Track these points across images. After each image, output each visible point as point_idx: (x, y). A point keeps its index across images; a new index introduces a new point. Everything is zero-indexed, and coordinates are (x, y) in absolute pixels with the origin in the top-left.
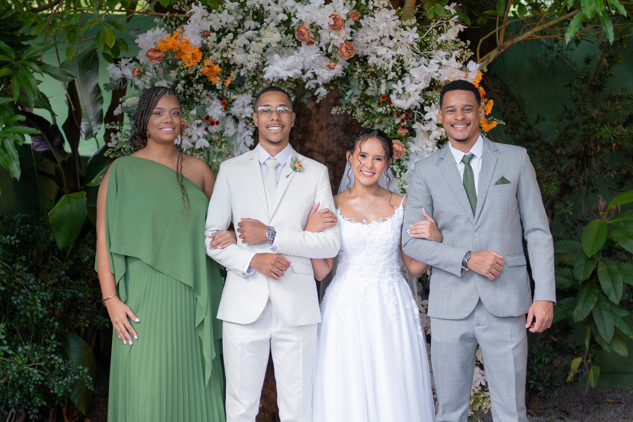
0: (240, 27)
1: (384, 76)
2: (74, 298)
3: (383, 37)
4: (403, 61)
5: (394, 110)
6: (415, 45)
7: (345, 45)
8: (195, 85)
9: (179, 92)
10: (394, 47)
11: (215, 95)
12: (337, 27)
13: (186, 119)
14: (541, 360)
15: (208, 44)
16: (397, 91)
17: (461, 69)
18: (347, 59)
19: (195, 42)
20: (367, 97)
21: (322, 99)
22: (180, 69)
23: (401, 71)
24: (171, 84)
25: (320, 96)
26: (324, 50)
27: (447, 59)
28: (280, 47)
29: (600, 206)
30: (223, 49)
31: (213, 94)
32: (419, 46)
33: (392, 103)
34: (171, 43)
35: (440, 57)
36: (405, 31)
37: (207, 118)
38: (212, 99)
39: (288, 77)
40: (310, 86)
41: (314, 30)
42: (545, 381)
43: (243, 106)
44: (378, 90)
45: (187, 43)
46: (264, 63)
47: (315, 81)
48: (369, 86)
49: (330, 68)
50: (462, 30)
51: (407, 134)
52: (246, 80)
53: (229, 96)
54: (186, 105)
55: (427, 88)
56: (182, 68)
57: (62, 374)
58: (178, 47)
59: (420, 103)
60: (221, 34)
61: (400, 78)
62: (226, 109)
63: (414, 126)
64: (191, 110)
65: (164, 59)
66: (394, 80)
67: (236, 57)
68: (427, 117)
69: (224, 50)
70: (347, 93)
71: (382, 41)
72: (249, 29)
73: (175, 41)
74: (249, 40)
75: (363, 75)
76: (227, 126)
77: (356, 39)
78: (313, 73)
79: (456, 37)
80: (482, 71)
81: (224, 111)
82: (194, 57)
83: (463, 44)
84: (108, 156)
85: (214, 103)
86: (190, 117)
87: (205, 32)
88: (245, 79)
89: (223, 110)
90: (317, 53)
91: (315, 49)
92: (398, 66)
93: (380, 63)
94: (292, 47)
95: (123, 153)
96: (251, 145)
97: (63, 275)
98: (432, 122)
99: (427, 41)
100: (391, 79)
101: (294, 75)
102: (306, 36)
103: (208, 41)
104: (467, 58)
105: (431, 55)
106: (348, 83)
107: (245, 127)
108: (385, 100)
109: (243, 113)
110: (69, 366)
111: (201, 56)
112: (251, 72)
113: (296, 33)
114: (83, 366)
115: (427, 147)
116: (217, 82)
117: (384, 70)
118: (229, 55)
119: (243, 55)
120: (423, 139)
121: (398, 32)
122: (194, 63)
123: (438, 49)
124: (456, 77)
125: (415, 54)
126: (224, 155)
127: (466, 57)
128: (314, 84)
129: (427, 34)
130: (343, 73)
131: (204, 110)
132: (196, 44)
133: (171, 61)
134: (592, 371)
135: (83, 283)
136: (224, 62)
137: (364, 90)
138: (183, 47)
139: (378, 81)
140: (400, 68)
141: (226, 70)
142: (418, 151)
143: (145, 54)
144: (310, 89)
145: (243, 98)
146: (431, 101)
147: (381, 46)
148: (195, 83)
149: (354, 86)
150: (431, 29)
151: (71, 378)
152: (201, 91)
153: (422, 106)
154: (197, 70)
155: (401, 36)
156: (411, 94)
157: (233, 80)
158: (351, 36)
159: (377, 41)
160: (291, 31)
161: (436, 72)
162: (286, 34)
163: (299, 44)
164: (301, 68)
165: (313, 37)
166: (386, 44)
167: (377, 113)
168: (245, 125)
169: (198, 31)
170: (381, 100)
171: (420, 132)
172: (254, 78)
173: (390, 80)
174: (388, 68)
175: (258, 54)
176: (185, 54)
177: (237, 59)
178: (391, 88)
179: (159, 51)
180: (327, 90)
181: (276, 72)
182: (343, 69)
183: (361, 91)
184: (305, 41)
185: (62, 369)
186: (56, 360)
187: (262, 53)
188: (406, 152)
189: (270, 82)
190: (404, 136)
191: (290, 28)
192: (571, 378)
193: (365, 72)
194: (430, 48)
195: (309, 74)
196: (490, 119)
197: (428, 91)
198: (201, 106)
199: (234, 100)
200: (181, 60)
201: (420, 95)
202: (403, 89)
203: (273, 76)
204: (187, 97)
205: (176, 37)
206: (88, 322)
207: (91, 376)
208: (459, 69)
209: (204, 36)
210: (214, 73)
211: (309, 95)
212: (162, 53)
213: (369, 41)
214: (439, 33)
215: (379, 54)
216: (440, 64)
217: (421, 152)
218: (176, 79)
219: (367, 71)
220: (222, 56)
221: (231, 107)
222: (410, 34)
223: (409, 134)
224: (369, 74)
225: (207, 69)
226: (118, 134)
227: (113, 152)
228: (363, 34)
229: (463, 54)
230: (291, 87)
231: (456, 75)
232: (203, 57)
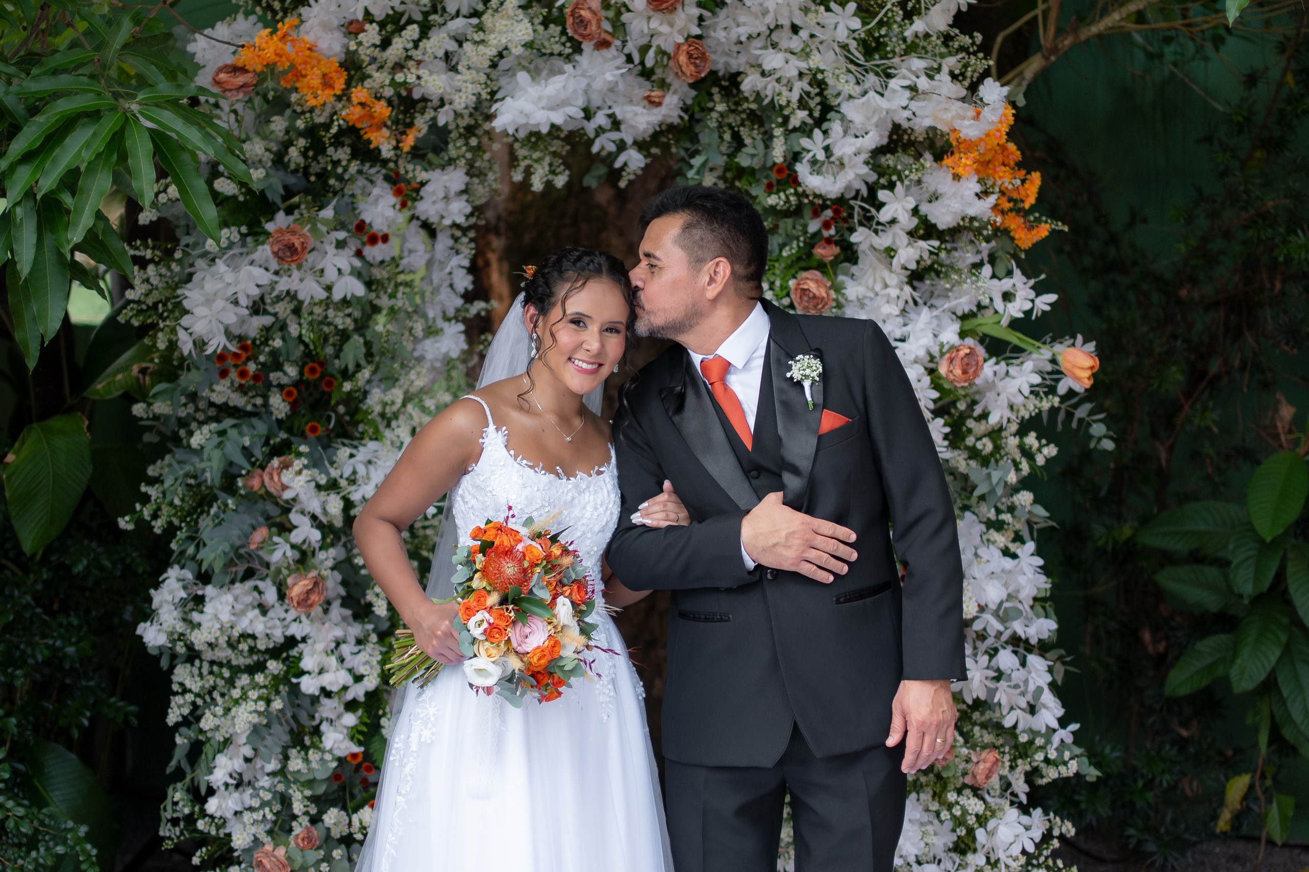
0: (435, 11)
1: (780, 120)
2: (55, 660)
3: (777, 26)
4: (826, 84)
5: (806, 201)
6: (853, 45)
7: (685, 47)
8: (330, 151)
9: (292, 166)
10: (803, 50)
11: (378, 172)
12: (665, 5)
13: (311, 230)
14: (1152, 781)
15: (361, 51)
16: (811, 154)
17: (963, 100)
18: (691, 81)
19: (330, 48)
20: (741, 172)
21: (632, 177)
22: (294, 111)
23: (819, 107)
24: (275, 149)
25: (628, 170)
26: (636, 58)
27: (931, 77)
28: (532, 57)
29: (1282, 419)
30: (396, 64)
31: (373, 171)
32: (861, 49)
33: (799, 184)
34: (272, 50)
35: (913, 73)
36: (829, 14)
37: (361, 227)
38: (372, 182)
39: (553, 126)
40: (603, 148)
41: (611, 14)
42: (1163, 830)
43: (445, 197)
44: (766, 155)
45: (310, 49)
46: (493, 93)
47: (615, 136)
48: (745, 146)
49: (654, 103)
50: (964, 9)
51: (836, 257)
52: (452, 135)
53: (410, 175)
54: (309, 198)
55: (882, 146)
56: (299, 109)
57: (24, 840)
58: (288, 59)
59: (867, 183)
60: (389, 28)
61: (820, 122)
62: (404, 205)
63: (854, 238)
64: (321, 208)
65: (256, 88)
66: (805, 130)
67: (426, 82)
68: (884, 215)
69: (399, 66)
70: (693, 162)
71: (775, 37)
72: (458, 14)
73: (280, 45)
74: (457, 41)
75: (732, 119)
76: (409, 245)
77: (713, 34)
78: (612, 116)
79: (950, 26)
80: (1013, 104)
81: (400, 210)
82: (327, 83)
83: (966, 40)
84: (128, 322)
85: (376, 191)
86: (319, 225)
87: (351, 23)
88: (450, 132)
89: (398, 207)
90: (618, 68)
91: (615, 58)
92: (812, 95)
93: (769, 88)
94: (560, 55)
95: (162, 314)
96: (466, 289)
97: (28, 605)
98: (896, 228)
99: (881, 36)
100: (797, 125)
101: (565, 121)
102: (594, 28)
103: (360, 44)
104: (976, 75)
105: (890, 68)
106: (695, 139)
107: (452, 248)
108: (784, 176)
109: (445, 214)
110: (42, 823)
111: (342, 81)
112: (463, 117)
113: (570, 21)
114: (75, 822)
115: (886, 286)
116: (382, 140)
117: (780, 106)
118: (409, 76)
119: (444, 77)
120: (875, 269)
121: (811, 15)
122: (326, 96)
123: (907, 52)
124: (953, 118)
125: (852, 67)
126: (402, 315)
127: (974, 71)
128: (614, 142)
129: (882, 19)
130: (683, 114)
131: (354, 209)
132: (332, 53)
133: (271, 95)
134: (1274, 805)
135: (75, 622)
136: (399, 95)
137: (732, 156)
138: (299, 60)
139: (765, 133)
140: (818, 99)
141: (405, 113)
142: (865, 297)
143: (210, 79)
144: (604, 153)
145: (445, 178)
146: (894, 178)
147: (771, 50)
148: (331, 144)
149: (709, 145)
150: (889, 6)
151: (48, 849)
152: (344, 163)
153: (872, 189)
154: (335, 113)
155: (818, 24)
156: (846, 161)
157: (420, 135)
158: (699, 25)
159: (763, 37)
160: (557, 18)
161: (905, 108)
162: (545, 24)
163: (577, 49)
164: (581, 102)
165: (610, 29)
166: (784, 44)
167: (765, 209)
168: (450, 242)
169: (336, 23)
170: (774, 176)
171: (868, 252)
172: (470, 130)
173: (795, 130)
174: (789, 102)
175: (478, 72)
176: (304, 76)
177: (429, 85)
178: (797, 149)
179: (243, 70)
180: (646, 157)
181: (521, 112)
182: (681, 105)
183: (725, 158)
184: (591, 40)
185: (23, 830)
186: (8, 810)
187: (489, 71)
188: (836, 300)
189: (510, 140)
190: (831, 262)
191: (554, 10)
192: (1226, 823)
193: (733, 111)
194: (887, 53)
195: (600, 119)
196: (1032, 218)
197: (885, 154)
198: (346, 199)
199: (423, 184)
200: (296, 90)
201: (867, 163)
202: (827, 149)
203: (514, 121)
204: (313, 179)
205: (285, 36)
206: (88, 714)
207: (94, 846)
208: (958, 100)
209: (350, 33)
210: (375, 121)
211: (602, 170)
212: (250, 75)
213: (743, 39)
214: (909, 16)
215: (767, 67)
216: (913, 88)
217: (871, 299)
218: (287, 137)
219: (740, 109)
220: (393, 79)
221: (415, 200)
222: (839, 19)
223: (842, 257)
224: (744, 116)
225: (358, 111)
226: (151, 269)
227: (140, 312)
228: (729, 22)
229: (966, 66)
230: (559, 150)
231: (954, 113)
232: (349, 84)
